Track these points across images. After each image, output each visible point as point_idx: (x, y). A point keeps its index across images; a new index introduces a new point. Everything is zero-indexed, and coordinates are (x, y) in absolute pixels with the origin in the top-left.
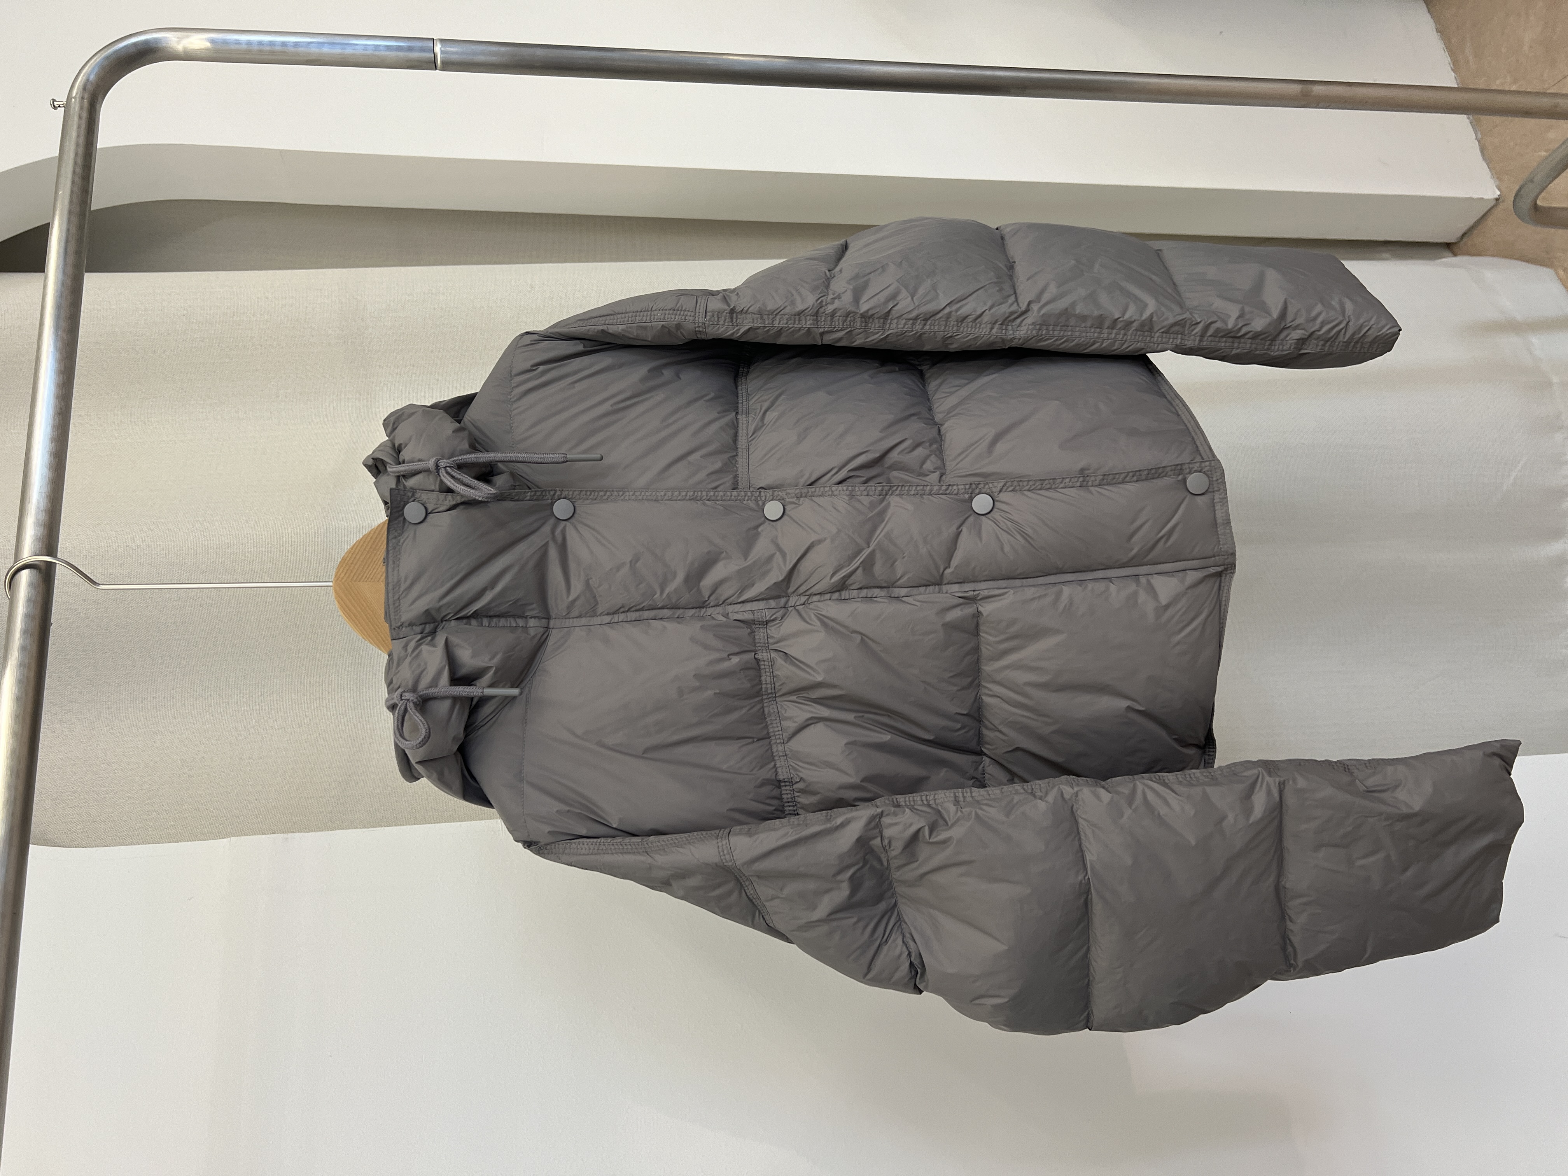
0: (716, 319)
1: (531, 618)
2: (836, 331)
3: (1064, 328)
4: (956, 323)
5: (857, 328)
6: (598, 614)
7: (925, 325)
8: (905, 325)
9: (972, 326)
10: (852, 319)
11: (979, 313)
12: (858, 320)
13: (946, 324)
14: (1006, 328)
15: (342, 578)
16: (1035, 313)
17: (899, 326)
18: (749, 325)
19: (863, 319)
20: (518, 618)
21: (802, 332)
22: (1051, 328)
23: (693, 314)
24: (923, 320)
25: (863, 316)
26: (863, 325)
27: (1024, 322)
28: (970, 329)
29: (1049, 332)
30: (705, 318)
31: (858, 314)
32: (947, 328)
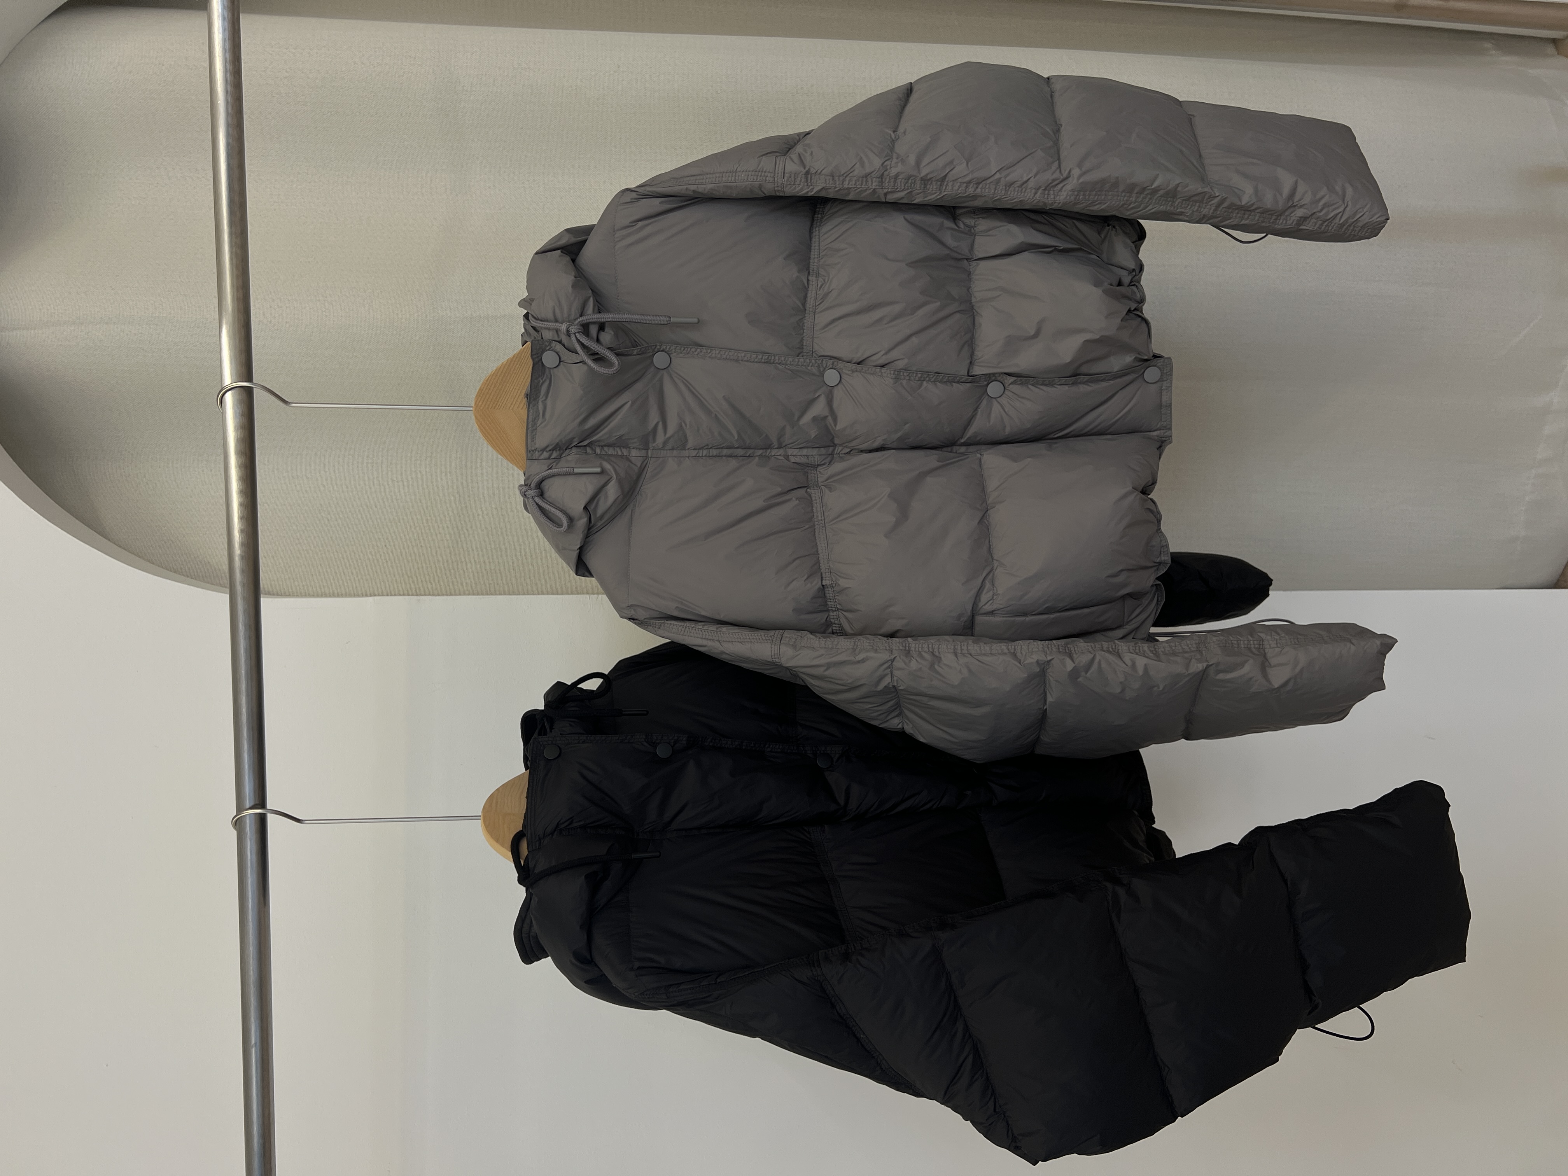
0: (793, 180)
1: (634, 448)
2: (898, 191)
3: (1099, 193)
4: (1004, 187)
5: (916, 189)
6: (687, 448)
7: (977, 188)
8: (959, 187)
9: (1018, 190)
10: (913, 181)
11: (1025, 179)
12: (918, 183)
13: (996, 187)
14: (1048, 192)
15: (481, 406)
16: (1075, 181)
17: (955, 188)
18: (822, 185)
19: (923, 182)
20: (623, 448)
21: (868, 192)
22: (1088, 193)
23: (772, 175)
24: (976, 184)
25: (922, 179)
26: (922, 186)
27: (1064, 188)
28: (1016, 193)
29: (1085, 197)
30: (784, 178)
31: (918, 178)
32: (996, 191)
